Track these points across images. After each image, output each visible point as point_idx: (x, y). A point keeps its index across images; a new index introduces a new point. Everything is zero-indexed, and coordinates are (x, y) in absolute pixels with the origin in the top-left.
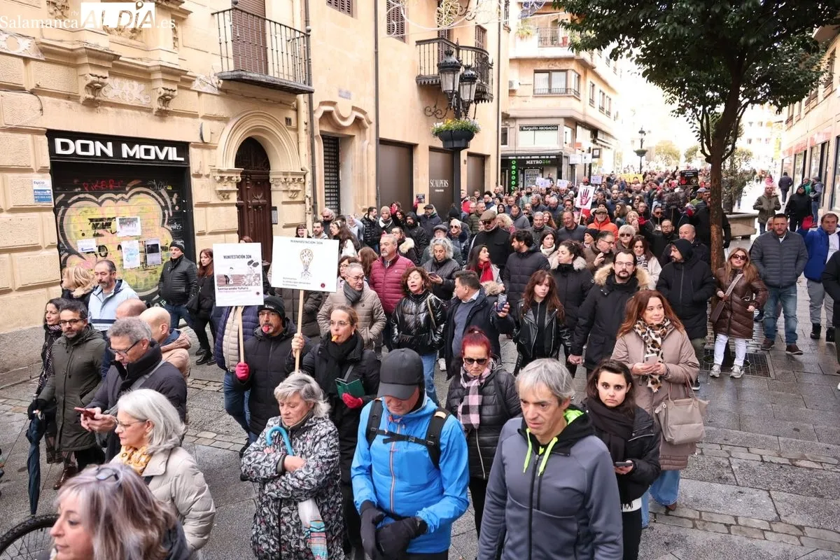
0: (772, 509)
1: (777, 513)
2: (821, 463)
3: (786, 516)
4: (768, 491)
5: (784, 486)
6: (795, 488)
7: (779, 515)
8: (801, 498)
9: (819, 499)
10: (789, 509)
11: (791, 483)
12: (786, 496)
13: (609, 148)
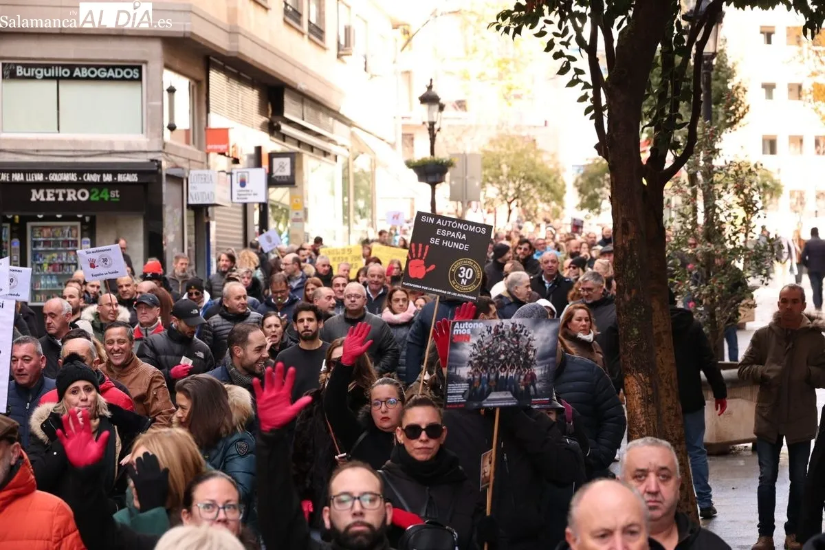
13: (326, 154)
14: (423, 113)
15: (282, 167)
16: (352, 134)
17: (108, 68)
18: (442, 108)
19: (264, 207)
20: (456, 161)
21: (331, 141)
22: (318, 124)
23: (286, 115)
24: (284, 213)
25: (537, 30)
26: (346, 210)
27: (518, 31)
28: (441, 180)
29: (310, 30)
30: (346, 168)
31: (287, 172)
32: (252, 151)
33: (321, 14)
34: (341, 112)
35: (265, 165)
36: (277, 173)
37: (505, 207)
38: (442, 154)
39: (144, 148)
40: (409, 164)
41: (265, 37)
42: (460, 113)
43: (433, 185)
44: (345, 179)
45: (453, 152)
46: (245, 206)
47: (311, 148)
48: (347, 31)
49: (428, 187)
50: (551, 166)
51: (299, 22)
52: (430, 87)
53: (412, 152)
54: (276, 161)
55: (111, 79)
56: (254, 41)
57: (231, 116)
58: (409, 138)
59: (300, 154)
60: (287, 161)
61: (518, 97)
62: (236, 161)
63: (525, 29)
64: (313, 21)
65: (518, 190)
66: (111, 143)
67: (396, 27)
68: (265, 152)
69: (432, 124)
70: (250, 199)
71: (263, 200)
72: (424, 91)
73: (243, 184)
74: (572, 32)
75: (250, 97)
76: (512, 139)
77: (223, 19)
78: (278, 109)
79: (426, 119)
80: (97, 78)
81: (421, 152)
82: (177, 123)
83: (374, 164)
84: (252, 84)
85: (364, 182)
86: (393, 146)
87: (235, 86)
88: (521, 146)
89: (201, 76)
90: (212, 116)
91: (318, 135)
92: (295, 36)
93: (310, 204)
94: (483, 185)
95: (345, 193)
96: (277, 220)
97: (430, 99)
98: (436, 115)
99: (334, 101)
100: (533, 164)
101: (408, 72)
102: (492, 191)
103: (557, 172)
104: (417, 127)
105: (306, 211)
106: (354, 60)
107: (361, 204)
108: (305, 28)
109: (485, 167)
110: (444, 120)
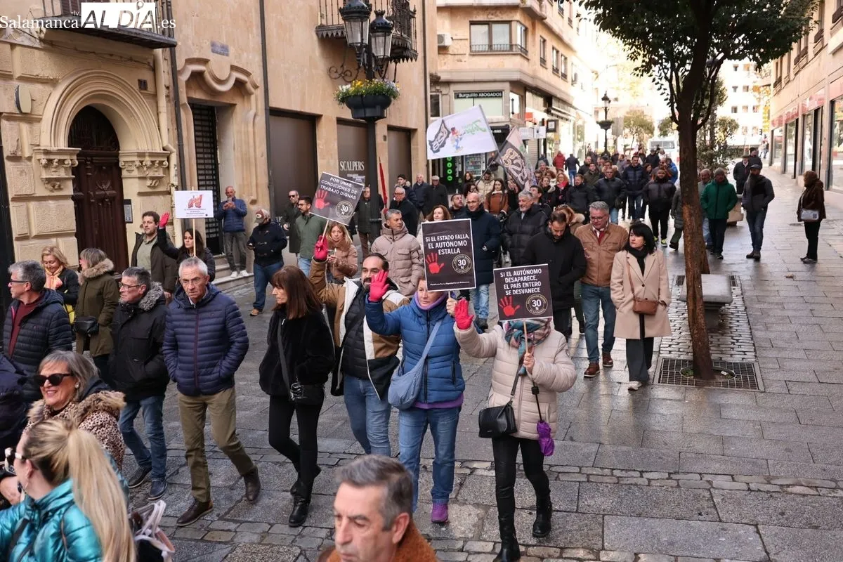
0: (760, 548)
1: (766, 552)
2: (816, 487)
3: (777, 554)
4: (756, 526)
5: (774, 518)
6: (787, 519)
7: (768, 554)
8: (794, 531)
9: (815, 531)
10: (780, 545)
11: (783, 514)
12: (776, 529)
13: (567, 120)
14: (602, 104)
15: (551, 125)
16: (577, 113)
17: (490, 93)
18: (610, 102)
19: (545, 140)
20: (615, 121)
21: (569, 115)
22: (564, 109)
23: (553, 107)
24: (552, 141)
25: (649, 74)
26: (574, 139)
27: (642, 75)
28: (609, 128)
29: (562, 76)
30: (574, 124)
31: (553, 127)
32: (541, 120)
33: (566, 69)
34: (573, 105)
35: (546, 125)
36: (550, 127)
37: (632, 136)
38: (609, 118)
39: (503, 120)
40: (597, 123)
41: (546, 79)
42: (616, 102)
43: (606, 130)
44: (574, 128)
45: (613, 117)
46: (538, 140)
47: (562, 118)
48: (575, 75)
49: (604, 130)
50: (649, 121)
51: (558, 73)
52: (606, 95)
53: (598, 117)
54: (550, 123)
55: (492, 97)
56: (543, 81)
57: (533, 108)
58: (597, 112)
59: (558, 120)
60: (553, 123)
61: (637, 95)
62: (535, 124)
63: (645, 74)
64: (563, 72)
65: (637, 130)
66: (492, 119)
67: (593, 72)
68: (546, 120)
69: (606, 108)
70: (540, 137)
71: (545, 137)
72: (603, 96)
73: (538, 132)
74: (663, 75)
75: (540, 100)
76: (635, 112)
77: (531, 73)
78: (550, 105)
79: (604, 106)
80: (487, 97)
81: (602, 118)
82: (515, 112)
83: (584, 122)
84: (541, 96)
85: (580, 129)
86: (591, 115)
87: (535, 97)
88: (638, 114)
89: (523, 94)
90: (527, 108)
91: (564, 113)
92: (556, 78)
93: (562, 139)
94: (624, 129)
95: (574, 133)
96: (550, 143)
97: (605, 99)
98: (607, 105)
99: (570, 102)
100: (643, 119)
101: (597, 89)
102: (627, 130)
103: (652, 123)
104: (600, 108)
105: (560, 141)
106: (577, 85)
107: (579, 137)
108: (560, 74)
109: (625, 122)
110: (610, 106)
